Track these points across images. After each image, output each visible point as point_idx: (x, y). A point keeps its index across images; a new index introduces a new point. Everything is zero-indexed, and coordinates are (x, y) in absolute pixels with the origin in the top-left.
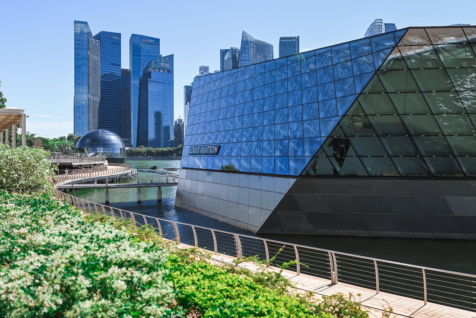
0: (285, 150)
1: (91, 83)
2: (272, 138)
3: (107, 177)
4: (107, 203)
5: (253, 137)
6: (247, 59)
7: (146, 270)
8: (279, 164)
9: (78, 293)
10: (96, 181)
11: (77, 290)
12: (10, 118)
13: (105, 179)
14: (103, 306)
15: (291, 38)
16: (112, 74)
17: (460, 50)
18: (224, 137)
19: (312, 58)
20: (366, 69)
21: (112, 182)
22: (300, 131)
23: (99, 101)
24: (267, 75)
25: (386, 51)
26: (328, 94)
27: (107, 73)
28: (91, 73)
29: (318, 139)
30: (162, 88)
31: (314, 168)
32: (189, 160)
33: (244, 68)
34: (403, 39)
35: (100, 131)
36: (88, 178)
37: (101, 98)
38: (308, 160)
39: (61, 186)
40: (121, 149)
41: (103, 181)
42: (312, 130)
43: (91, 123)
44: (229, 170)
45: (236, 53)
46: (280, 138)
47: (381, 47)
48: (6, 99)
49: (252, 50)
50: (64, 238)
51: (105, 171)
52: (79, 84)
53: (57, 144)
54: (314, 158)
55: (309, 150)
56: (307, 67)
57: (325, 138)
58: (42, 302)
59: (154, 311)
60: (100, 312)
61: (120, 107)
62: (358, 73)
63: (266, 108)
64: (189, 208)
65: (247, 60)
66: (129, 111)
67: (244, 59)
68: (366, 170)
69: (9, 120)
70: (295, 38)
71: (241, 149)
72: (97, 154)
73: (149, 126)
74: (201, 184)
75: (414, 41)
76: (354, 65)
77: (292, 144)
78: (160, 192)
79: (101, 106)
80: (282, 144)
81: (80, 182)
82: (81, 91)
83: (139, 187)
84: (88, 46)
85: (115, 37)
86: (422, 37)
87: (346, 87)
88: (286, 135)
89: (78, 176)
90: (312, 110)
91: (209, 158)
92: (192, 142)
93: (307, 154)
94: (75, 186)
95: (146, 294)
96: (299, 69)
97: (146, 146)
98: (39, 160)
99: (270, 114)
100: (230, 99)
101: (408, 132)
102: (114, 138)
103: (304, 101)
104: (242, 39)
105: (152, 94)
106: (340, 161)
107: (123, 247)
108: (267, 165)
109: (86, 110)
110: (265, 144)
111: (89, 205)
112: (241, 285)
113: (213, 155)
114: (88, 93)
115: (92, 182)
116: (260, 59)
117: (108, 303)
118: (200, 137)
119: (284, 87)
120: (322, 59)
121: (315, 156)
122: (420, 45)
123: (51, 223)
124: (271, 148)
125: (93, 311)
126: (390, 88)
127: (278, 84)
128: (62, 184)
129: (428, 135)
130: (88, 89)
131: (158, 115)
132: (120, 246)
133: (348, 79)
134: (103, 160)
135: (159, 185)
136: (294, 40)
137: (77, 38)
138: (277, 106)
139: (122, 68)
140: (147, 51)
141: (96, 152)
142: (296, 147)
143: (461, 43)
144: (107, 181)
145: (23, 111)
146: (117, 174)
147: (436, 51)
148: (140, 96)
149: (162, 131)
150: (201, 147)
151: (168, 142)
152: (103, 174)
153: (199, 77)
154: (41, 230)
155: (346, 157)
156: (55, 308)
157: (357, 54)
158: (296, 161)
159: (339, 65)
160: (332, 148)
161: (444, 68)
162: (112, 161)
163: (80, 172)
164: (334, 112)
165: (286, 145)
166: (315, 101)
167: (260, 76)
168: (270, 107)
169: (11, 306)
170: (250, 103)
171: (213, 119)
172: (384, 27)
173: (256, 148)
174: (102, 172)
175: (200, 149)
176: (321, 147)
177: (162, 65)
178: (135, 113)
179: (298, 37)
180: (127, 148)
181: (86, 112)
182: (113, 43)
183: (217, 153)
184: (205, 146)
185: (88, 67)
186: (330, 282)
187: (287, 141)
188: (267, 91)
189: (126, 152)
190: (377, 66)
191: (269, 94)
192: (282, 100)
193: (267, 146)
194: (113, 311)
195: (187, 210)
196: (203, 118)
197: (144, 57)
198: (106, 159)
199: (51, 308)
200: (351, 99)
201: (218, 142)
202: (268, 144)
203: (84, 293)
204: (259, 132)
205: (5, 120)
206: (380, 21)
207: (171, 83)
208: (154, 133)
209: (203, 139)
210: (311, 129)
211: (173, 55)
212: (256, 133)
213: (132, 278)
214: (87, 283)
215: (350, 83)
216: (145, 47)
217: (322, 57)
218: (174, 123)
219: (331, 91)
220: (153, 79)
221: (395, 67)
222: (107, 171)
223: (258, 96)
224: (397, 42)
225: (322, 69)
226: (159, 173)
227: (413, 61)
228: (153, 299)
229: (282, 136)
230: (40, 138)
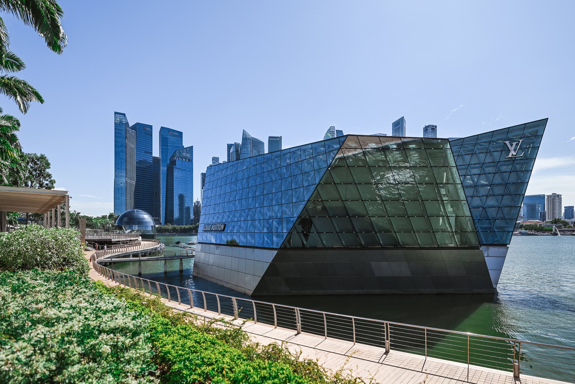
0: (270, 228)
1: (128, 167)
2: (261, 218)
3: (140, 251)
4: (140, 275)
5: (249, 217)
6: (246, 152)
7: (130, 335)
8: (266, 239)
9: (70, 359)
10: (131, 255)
11: (70, 357)
12: (55, 199)
13: (138, 253)
14: (90, 368)
15: (277, 138)
16: (145, 161)
17: (379, 154)
18: (229, 217)
19: (288, 154)
20: (322, 165)
21: (144, 255)
22: (280, 213)
23: (135, 184)
24: (258, 167)
25: (334, 151)
26: (298, 183)
27: (141, 160)
28: (128, 159)
29: (292, 219)
30: (184, 174)
31: (289, 242)
32: (204, 236)
33: (243, 160)
34: (344, 143)
35: (135, 210)
36: (125, 252)
37: (136, 182)
38: (285, 235)
39: (102, 260)
40: (152, 226)
41: (137, 254)
42: (288, 212)
43: (128, 203)
44: (232, 244)
45: (238, 147)
46: (267, 218)
47: (331, 149)
48: (55, 181)
49: (250, 146)
50: (74, 310)
51: (139, 246)
52: (119, 169)
53: (100, 222)
54: (290, 234)
55: (286, 227)
56: (285, 162)
57: (296, 218)
58: (36, 370)
59: (131, 369)
60: (88, 374)
61: (152, 190)
62: (317, 168)
63: (257, 194)
64: (203, 277)
65: (246, 154)
66: (159, 193)
67: (244, 152)
68: (322, 243)
69: (55, 201)
70: (279, 137)
71: (240, 227)
72: (133, 231)
73: (174, 207)
74: (212, 256)
75: (352, 145)
76: (315, 161)
77: (275, 223)
78: (181, 264)
79: (137, 188)
80: (268, 223)
81: (118, 256)
82: (120, 174)
83: (166, 259)
84: (126, 135)
85: (148, 129)
86: (356, 143)
87: (310, 178)
88: (271, 216)
89: (117, 251)
90: (288, 196)
91: (218, 235)
92: (205, 221)
93: (285, 231)
94: (114, 259)
95: (127, 355)
96: (279, 163)
97: (172, 223)
98: (70, 239)
99: (260, 198)
100: (232, 185)
101: (348, 214)
102: (146, 217)
103: (283, 189)
104: (243, 136)
105: (177, 179)
106: (306, 236)
107: (116, 317)
108: (258, 239)
109: (124, 191)
110: (257, 222)
111: (124, 276)
112: (206, 342)
113: (221, 232)
114: (126, 177)
115: (128, 256)
116: (255, 153)
117: (95, 365)
118: (211, 216)
119: (270, 177)
120: (295, 156)
121: (290, 233)
122: (355, 149)
123: (69, 297)
124: (261, 226)
125: (81, 374)
126: (337, 181)
127: (266, 174)
128: (103, 258)
129: (360, 216)
130: (126, 173)
131: (181, 197)
132: (114, 315)
133: (311, 172)
134: (137, 236)
135: (181, 258)
136: (278, 139)
137: (117, 128)
138: (265, 192)
139: (153, 156)
140: (173, 142)
141: (132, 229)
142: (277, 226)
143: (378, 148)
144: (140, 255)
145: (67, 192)
146: (149, 248)
147: (364, 154)
148: (167, 181)
149: (185, 211)
150: (212, 225)
151: (189, 221)
152: (137, 248)
153: (212, 166)
154: (57, 304)
155: (310, 233)
156: (47, 373)
157: (317, 153)
158: (278, 236)
159: (305, 161)
160: (301, 226)
161: (369, 166)
162: (146, 237)
163: (118, 248)
164: (302, 198)
165: (271, 223)
166: (290, 189)
167: (253, 168)
168: (260, 193)
169: (9, 376)
170: (247, 189)
171: (221, 201)
172: (335, 132)
173: (251, 225)
174: (137, 247)
175: (211, 227)
176: (294, 225)
177: (184, 154)
178: (163, 195)
179: (281, 137)
180: (157, 226)
181: (124, 194)
182: (146, 133)
183: (224, 230)
184: (215, 224)
185: (126, 154)
186: (296, 332)
187: (271, 220)
188: (259, 180)
189: (156, 229)
190: (329, 163)
191: (260, 182)
192: (268, 187)
193: (258, 225)
194: (98, 372)
195: (202, 279)
196: (213, 201)
197: (171, 147)
198: (140, 235)
199: (45, 373)
200: (313, 188)
201: (224, 221)
202: (259, 223)
203: (75, 358)
204: (253, 213)
205: (51, 200)
206: (333, 128)
207: (191, 170)
208: (178, 213)
209: (213, 218)
210: (287, 210)
211: (193, 146)
212: (250, 213)
213: (117, 342)
214: (79, 349)
215: (312, 175)
216: (171, 139)
217: (294, 154)
218: (194, 205)
219: (300, 181)
220: (177, 166)
221: (340, 164)
222: (140, 246)
223: (252, 184)
224: (341, 145)
225: (294, 164)
226: (181, 247)
227: (351, 160)
228: (133, 359)
229: (268, 216)
230: (85, 216)
